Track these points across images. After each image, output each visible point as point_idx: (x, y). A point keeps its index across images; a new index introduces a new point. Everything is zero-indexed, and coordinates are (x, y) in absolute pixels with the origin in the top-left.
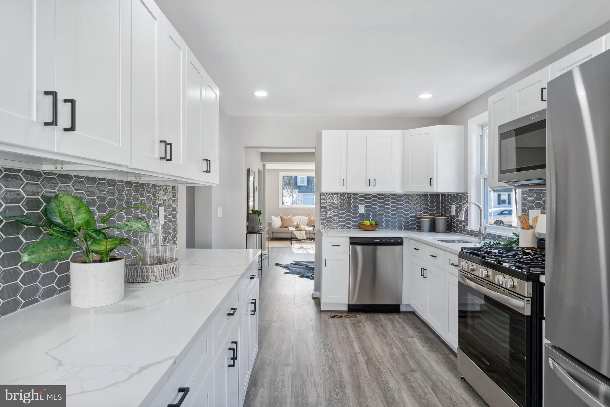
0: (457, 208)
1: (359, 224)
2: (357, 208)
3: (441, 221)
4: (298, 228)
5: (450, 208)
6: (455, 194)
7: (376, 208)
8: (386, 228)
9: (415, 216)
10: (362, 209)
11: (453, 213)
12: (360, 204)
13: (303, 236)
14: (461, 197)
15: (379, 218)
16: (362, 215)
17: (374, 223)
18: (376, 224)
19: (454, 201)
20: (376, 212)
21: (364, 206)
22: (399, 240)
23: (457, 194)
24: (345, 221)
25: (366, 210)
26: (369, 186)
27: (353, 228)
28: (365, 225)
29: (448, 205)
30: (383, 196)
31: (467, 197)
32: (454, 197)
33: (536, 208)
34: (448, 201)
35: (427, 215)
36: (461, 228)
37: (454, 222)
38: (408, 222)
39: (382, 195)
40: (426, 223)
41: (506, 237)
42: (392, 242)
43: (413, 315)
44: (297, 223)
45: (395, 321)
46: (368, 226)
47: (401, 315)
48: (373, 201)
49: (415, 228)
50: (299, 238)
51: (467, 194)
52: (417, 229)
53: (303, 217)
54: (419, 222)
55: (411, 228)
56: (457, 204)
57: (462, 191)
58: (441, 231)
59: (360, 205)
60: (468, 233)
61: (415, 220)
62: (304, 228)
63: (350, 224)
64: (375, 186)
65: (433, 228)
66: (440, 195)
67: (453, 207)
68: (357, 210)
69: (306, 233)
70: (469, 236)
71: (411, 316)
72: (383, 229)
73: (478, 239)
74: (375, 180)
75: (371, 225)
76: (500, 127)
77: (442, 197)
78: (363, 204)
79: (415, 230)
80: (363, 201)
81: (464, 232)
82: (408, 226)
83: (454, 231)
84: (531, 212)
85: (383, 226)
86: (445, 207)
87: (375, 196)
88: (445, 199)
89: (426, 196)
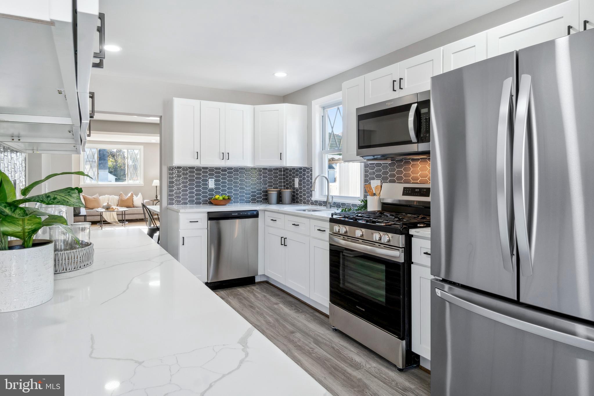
0: (300, 181)
1: (210, 199)
2: (207, 182)
3: (287, 194)
4: (109, 209)
5: (294, 181)
6: (298, 168)
7: (225, 183)
8: (234, 202)
9: (261, 190)
10: (211, 184)
11: (297, 185)
12: (210, 178)
13: (114, 218)
14: (304, 170)
15: (228, 192)
16: (211, 190)
17: (227, 198)
18: (228, 199)
19: (297, 175)
20: (226, 186)
21: (213, 180)
22: (255, 213)
23: (301, 168)
24: (195, 197)
25: (215, 184)
26: (223, 159)
27: (203, 204)
28: (216, 199)
29: (290, 178)
30: (232, 170)
31: (311, 171)
32: (297, 171)
33: (376, 179)
34: (290, 175)
35: (272, 189)
36: (305, 199)
37: (297, 194)
38: (255, 196)
39: (231, 168)
40: (274, 195)
41: (350, 204)
42: (249, 215)
43: (268, 284)
44: (108, 203)
45: (254, 292)
46: (221, 200)
47: (257, 286)
48: (222, 175)
49: (261, 202)
50: (109, 221)
51: (312, 168)
52: (263, 202)
53: (111, 196)
54: (266, 195)
55: (258, 202)
56: (300, 177)
57: (306, 166)
58: (287, 203)
59: (210, 180)
60: (312, 204)
61: (261, 194)
62: (117, 208)
63: (200, 199)
64: (228, 159)
65: (280, 200)
66: (283, 170)
67: (297, 180)
68: (206, 185)
69: (117, 215)
70: (314, 205)
71: (266, 286)
72: (233, 203)
73: (326, 208)
74: (228, 153)
75: (224, 199)
76: (358, 109)
77: (284, 171)
78: (213, 178)
79: (261, 203)
80: (213, 175)
81: (308, 202)
82: (255, 199)
83: (297, 202)
84: (372, 182)
85: (232, 200)
86: (287, 180)
87: (224, 170)
88: (287, 173)
89: (270, 170)
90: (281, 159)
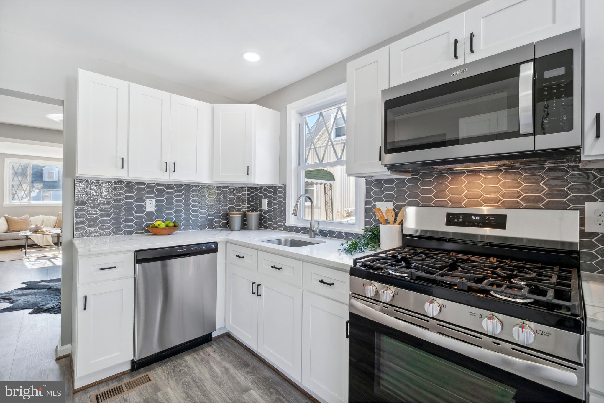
0: (269, 202)
1: (148, 226)
2: (144, 203)
3: (253, 217)
5: (261, 202)
6: (267, 187)
7: (172, 204)
8: (185, 229)
9: (220, 212)
10: (150, 205)
11: (265, 207)
12: (148, 197)
13: (47, 241)
14: (275, 189)
15: (176, 216)
16: (150, 214)
17: (172, 224)
18: (175, 226)
19: (265, 195)
20: (172, 208)
21: (153, 200)
22: (213, 246)
23: (270, 187)
24: (122, 223)
25: (156, 206)
26: (166, 171)
27: (136, 233)
28: (157, 227)
29: (256, 199)
30: (181, 187)
31: (285, 190)
32: (265, 190)
33: (385, 200)
34: (257, 195)
35: (234, 211)
36: (275, 223)
37: (265, 218)
38: (213, 220)
39: (181, 185)
40: (237, 219)
41: (342, 232)
42: (204, 249)
43: (229, 340)
44: (37, 225)
45: (211, 362)
46: (163, 229)
47: (215, 346)
48: (167, 193)
49: (220, 227)
50: (40, 245)
51: (286, 186)
52: (223, 227)
53: (46, 216)
54: (227, 219)
55: (216, 227)
56: (270, 197)
57: (278, 183)
58: (253, 228)
59: (148, 200)
60: (286, 229)
61: (220, 217)
62: (49, 231)
63: (132, 227)
64: (175, 171)
65: (245, 225)
66: (246, 189)
67: (265, 202)
68: (143, 206)
70: (288, 232)
71: (227, 342)
72: (182, 230)
73: (309, 237)
74: (175, 163)
75: (167, 226)
76: (384, 92)
77: (248, 190)
78: (153, 197)
80: (153, 193)
81: (281, 227)
82: (212, 224)
83: (265, 227)
84: (379, 204)
85: (182, 227)
86: (252, 201)
87: (170, 187)
88: (252, 192)
89: (232, 188)
90: (248, 174)
